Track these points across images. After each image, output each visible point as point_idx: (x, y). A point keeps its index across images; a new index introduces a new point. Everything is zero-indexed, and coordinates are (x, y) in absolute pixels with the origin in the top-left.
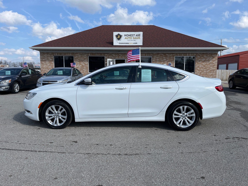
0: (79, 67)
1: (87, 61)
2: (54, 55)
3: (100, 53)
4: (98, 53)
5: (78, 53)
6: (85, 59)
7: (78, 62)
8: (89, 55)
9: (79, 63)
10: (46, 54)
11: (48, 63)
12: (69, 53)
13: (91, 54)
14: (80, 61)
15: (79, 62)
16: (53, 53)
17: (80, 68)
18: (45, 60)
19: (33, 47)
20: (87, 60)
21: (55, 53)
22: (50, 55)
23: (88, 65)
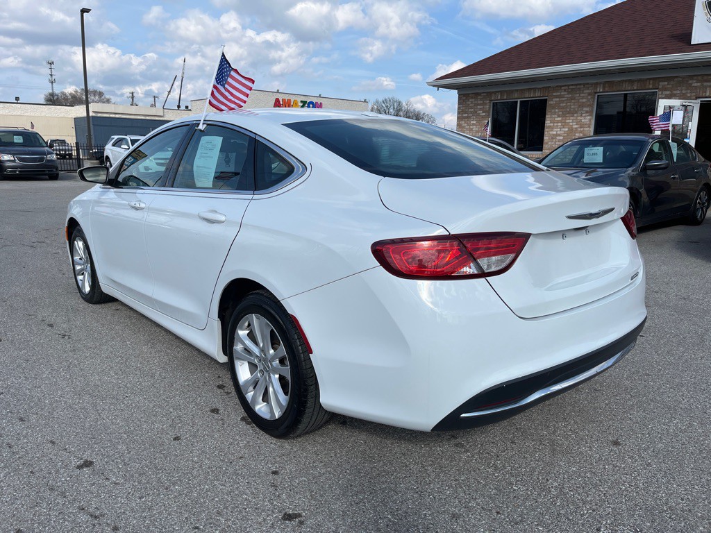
0: (559, 135)
1: (587, 112)
2: (493, 99)
3: (640, 80)
4: (631, 82)
5: (561, 86)
6: (582, 106)
7: (559, 117)
8: (600, 89)
9: (561, 122)
10: (472, 98)
11: (474, 125)
12: (535, 89)
13: (604, 88)
14: (567, 113)
15: (560, 119)
16: (490, 93)
17: (561, 138)
18: (468, 117)
19: (437, 79)
20: (587, 109)
21: (495, 93)
22: (481, 99)
23: (589, 127)
